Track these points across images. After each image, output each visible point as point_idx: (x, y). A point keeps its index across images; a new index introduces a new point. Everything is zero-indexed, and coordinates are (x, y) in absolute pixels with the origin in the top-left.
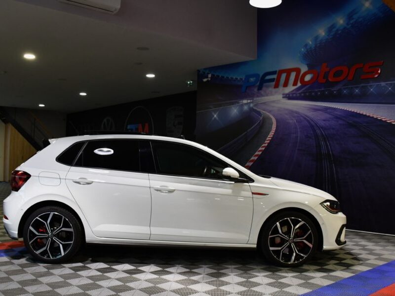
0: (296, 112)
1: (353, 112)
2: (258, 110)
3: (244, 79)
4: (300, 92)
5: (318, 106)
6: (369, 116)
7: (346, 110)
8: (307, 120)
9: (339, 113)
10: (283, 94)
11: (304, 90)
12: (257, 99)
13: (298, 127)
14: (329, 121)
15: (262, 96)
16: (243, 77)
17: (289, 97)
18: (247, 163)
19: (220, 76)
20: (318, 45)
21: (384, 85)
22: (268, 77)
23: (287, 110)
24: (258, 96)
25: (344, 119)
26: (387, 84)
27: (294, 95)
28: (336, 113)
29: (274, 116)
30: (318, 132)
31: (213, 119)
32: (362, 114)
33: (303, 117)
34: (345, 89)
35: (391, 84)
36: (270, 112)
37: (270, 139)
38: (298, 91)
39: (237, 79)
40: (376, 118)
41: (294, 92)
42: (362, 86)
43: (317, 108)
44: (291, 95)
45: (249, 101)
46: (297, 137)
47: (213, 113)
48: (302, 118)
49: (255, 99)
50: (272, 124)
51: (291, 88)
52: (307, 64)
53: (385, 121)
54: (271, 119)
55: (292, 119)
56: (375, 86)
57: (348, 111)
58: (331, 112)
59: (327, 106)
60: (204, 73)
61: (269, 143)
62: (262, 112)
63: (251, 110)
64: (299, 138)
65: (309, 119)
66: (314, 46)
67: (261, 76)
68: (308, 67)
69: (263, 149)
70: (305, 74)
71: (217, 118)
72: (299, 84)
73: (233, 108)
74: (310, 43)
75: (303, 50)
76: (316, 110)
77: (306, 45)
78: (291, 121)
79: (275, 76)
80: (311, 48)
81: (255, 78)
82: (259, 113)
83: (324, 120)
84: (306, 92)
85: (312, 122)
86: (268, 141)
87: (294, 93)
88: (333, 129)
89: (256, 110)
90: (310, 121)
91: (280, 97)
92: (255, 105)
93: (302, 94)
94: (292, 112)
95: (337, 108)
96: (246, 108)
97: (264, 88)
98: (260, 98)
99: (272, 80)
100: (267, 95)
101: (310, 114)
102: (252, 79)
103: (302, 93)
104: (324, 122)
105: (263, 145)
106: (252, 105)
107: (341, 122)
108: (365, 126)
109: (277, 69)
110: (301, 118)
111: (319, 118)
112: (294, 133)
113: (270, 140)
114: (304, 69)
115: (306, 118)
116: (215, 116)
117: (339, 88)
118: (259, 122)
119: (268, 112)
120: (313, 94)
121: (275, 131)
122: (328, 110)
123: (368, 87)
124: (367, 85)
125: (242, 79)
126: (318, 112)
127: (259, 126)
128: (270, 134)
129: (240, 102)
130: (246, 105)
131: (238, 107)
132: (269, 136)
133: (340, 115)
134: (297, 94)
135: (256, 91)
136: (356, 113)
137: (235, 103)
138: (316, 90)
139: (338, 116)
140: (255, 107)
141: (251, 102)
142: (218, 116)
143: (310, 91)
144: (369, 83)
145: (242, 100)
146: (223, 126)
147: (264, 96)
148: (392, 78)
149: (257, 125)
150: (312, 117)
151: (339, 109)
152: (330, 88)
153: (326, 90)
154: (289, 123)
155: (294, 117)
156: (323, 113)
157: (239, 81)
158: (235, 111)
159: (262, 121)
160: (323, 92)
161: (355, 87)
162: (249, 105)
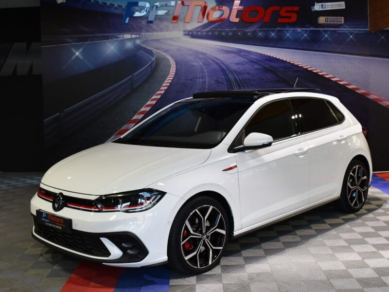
0: (203, 54)
1: (270, 56)
2: (150, 48)
3: (123, 7)
4: (207, 30)
5: (229, 47)
6: (286, 61)
7: (262, 54)
8: (218, 64)
9: (254, 57)
10: (185, 31)
11: (212, 28)
12: (147, 34)
13: (205, 71)
14: (243, 64)
15: (153, 30)
16: (124, 5)
17: (193, 35)
18: (134, 115)
21: (300, 31)
23: (191, 50)
24: (147, 31)
25: (260, 63)
26: (303, 30)
27: (199, 33)
28: (251, 56)
29: (172, 56)
30: (231, 77)
31: (74, 57)
32: (279, 59)
33: (211, 59)
34: (260, 31)
35: (306, 31)
36: (166, 51)
37: (168, 84)
38: (205, 29)
39: (113, 5)
40: (293, 64)
41: (199, 29)
42: (278, 31)
43: (229, 49)
44: (195, 33)
45: (134, 36)
46: (205, 82)
47: (74, 50)
48: (210, 61)
49: (143, 34)
50: (170, 66)
51: (193, 25)
53: (302, 67)
54: (168, 60)
55: (198, 62)
56: (291, 31)
57: (264, 55)
58: (244, 55)
59: (238, 48)
61: (166, 91)
62: (154, 51)
63: (138, 48)
64: (207, 83)
68: (217, 2)
69: (159, 97)
71: (81, 57)
72: (205, 21)
73: (108, 43)
76: (227, 52)
78: (195, 64)
82: (150, 53)
83: (237, 64)
84: (215, 31)
85: (223, 66)
86: (166, 88)
87: (199, 31)
88: (248, 74)
89: (145, 48)
90: (221, 64)
91: (182, 33)
92: (144, 42)
93: (210, 33)
94: (197, 54)
95: (252, 52)
96: (129, 45)
98: (150, 34)
100: (161, 30)
101: (221, 57)
103: (208, 31)
104: (238, 66)
105: (158, 92)
106: (138, 42)
107: (256, 66)
108: (282, 71)
110: (208, 61)
111: (231, 61)
112: (200, 78)
113: (169, 87)
115: (215, 61)
116: (77, 54)
117: (253, 30)
118: (151, 64)
119: (163, 52)
120: (223, 33)
121: (175, 75)
122: (242, 53)
123: (285, 31)
124: (283, 29)
125: (122, 6)
126: (230, 54)
127: (150, 69)
128: (168, 79)
129: (119, 36)
130: (129, 40)
131: (116, 43)
132: (166, 82)
133: (255, 59)
134: (203, 32)
135: (145, 24)
136: (273, 57)
137: (112, 37)
138: (227, 30)
139: (253, 60)
140: (143, 44)
141: (138, 38)
142: (82, 53)
143: (219, 30)
144: (285, 28)
145: (123, 35)
146: (92, 67)
147: (157, 31)
148: (307, 26)
149: (147, 67)
150: (223, 59)
151: (254, 52)
152: (244, 29)
153: (239, 31)
154: (194, 66)
155: (199, 59)
156: (235, 56)
157: (116, 8)
158: (112, 48)
159: (155, 63)
160: (235, 33)
161: (271, 31)
162: (134, 41)
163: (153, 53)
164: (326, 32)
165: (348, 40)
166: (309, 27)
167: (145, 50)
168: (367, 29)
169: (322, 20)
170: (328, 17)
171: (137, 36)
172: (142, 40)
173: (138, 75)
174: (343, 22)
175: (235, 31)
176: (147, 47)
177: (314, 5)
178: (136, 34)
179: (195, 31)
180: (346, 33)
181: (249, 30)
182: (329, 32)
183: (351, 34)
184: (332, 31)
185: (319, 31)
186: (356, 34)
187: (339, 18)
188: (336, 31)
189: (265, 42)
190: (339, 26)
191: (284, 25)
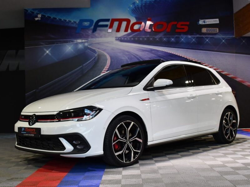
0: (128, 52)
1: (171, 53)
2: (94, 48)
3: (77, 22)
4: (130, 37)
5: (144, 48)
7: (166, 52)
8: (137, 58)
10: (116, 38)
11: (134, 36)
12: (92, 39)
15: (96, 37)
16: (77, 21)
17: (121, 40)
19: (52, 18)
20: (144, 5)
21: (191, 37)
22: (101, 23)
23: (120, 50)
24: (92, 37)
25: (165, 58)
26: (192, 37)
27: (125, 39)
28: (159, 53)
29: (108, 54)
31: (45, 54)
32: (177, 55)
34: (165, 37)
35: (194, 37)
36: (104, 50)
39: (70, 21)
40: (186, 58)
41: (125, 36)
42: (176, 37)
44: (123, 39)
45: (83, 41)
47: (45, 50)
48: (132, 56)
49: (90, 39)
50: (107, 59)
51: (122, 33)
52: (135, 17)
53: (192, 60)
54: (105, 56)
55: (124, 57)
56: (184, 38)
57: (167, 52)
58: (155, 53)
59: (151, 48)
60: (33, 13)
62: (97, 50)
63: (86, 48)
65: (138, 57)
66: (140, 5)
67: (95, 22)
68: (136, 19)
70: (134, 24)
71: (50, 54)
72: (129, 31)
73: (67, 45)
74: (138, 2)
75: (131, 6)
76: (143, 51)
77: (134, 3)
78: (123, 58)
79: (108, 23)
80: (138, 6)
81: (89, 23)
82: (94, 51)
84: (136, 37)
89: (91, 48)
91: (114, 39)
92: (90, 45)
93: (132, 39)
94: (124, 52)
95: (159, 50)
96: (80, 46)
97: (98, 32)
98: (94, 39)
99: (106, 26)
100: (101, 37)
101: (140, 54)
102: (87, 24)
106: (86, 44)
109: (111, 18)
114: (133, 20)
115: (135, 56)
116: (47, 52)
117: (160, 36)
118: (95, 58)
119: (103, 51)
120: (141, 39)
121: (110, 65)
122: (153, 52)
123: (180, 37)
124: (179, 36)
125: (76, 22)
126: (145, 52)
127: (94, 62)
128: (105, 68)
129: (74, 41)
130: (81, 44)
131: (72, 45)
132: (104, 69)
133: (161, 55)
134: (127, 38)
135: (91, 33)
136: (173, 54)
137: (69, 42)
138: (143, 37)
139: (160, 56)
140: (89, 46)
141: (86, 42)
142: (51, 52)
143: (139, 36)
144: (180, 35)
145: (77, 40)
146: (57, 61)
147: (98, 37)
148: (195, 34)
149: (92, 60)
150: (141, 55)
151: (161, 51)
152: (154, 36)
153: (151, 37)
154: (122, 59)
155: (126, 55)
156: (149, 53)
157: (72, 23)
158: (70, 48)
159: (97, 58)
160: (148, 38)
161: (172, 37)
162: (84, 44)
163: (96, 51)
164: (207, 38)
165: (222, 43)
166: (196, 35)
167: (91, 49)
168: (234, 36)
169: (204, 30)
170: (208, 28)
171: (86, 41)
172: (88, 44)
173: (86, 65)
174: (218, 31)
175: (148, 37)
176: (92, 48)
177: (199, 21)
178: (85, 40)
179: (123, 38)
180: (220, 39)
181: (158, 37)
182: (209, 38)
183: (223, 39)
184: (211, 37)
185: (203, 37)
186: (227, 39)
187: (215, 29)
188: (213, 37)
189: (168, 44)
190: (215, 34)
191: (180, 33)
